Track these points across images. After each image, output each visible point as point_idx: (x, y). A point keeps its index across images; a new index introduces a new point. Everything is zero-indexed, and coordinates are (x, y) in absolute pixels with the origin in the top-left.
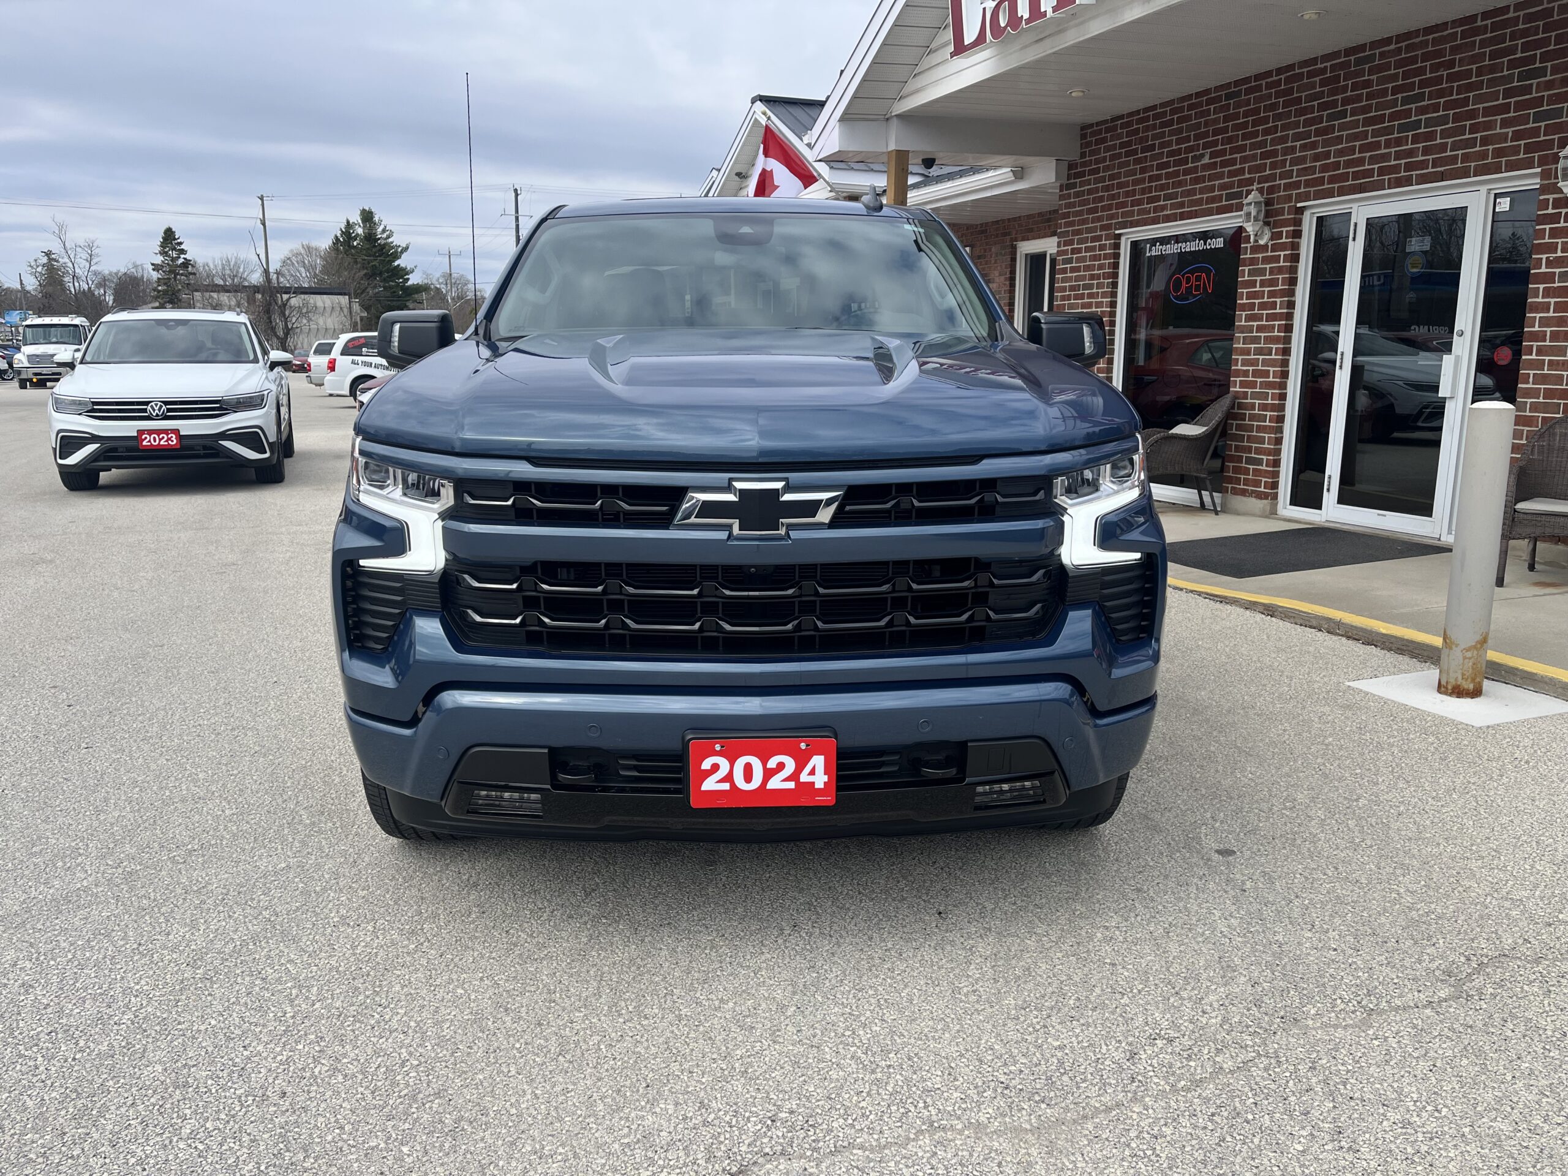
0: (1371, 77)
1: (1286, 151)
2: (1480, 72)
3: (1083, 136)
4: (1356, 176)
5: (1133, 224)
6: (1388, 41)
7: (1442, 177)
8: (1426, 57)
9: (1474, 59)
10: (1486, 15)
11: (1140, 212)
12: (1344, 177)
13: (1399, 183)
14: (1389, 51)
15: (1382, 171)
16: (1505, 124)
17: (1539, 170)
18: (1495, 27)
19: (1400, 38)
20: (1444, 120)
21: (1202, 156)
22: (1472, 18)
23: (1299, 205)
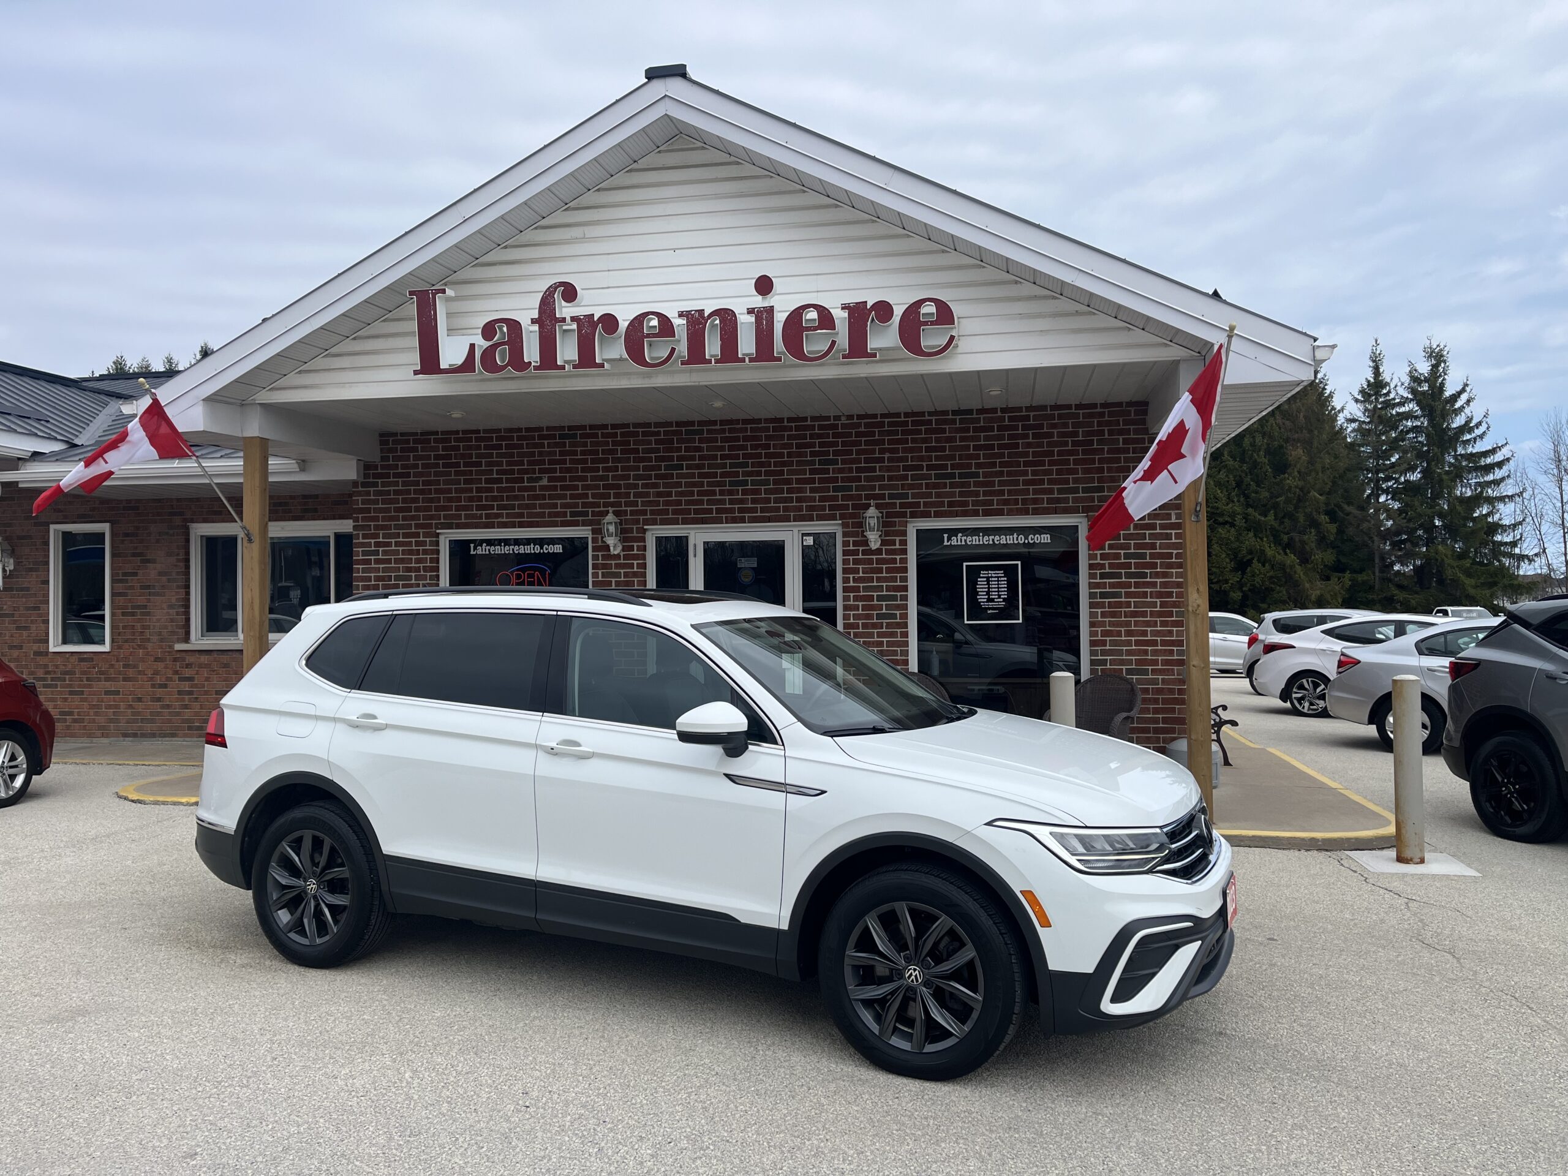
0: (702, 445)
1: (628, 486)
2: (790, 455)
3: (383, 443)
4: (696, 512)
5: (458, 526)
6: (714, 423)
7: (769, 520)
8: (746, 439)
9: (784, 446)
10: (790, 420)
11: (467, 517)
12: (688, 512)
13: (734, 520)
14: (715, 430)
15: (718, 511)
16: (812, 490)
17: (840, 522)
18: (797, 428)
19: (723, 422)
20: (767, 483)
21: (541, 478)
22: (781, 420)
23: (645, 527)
